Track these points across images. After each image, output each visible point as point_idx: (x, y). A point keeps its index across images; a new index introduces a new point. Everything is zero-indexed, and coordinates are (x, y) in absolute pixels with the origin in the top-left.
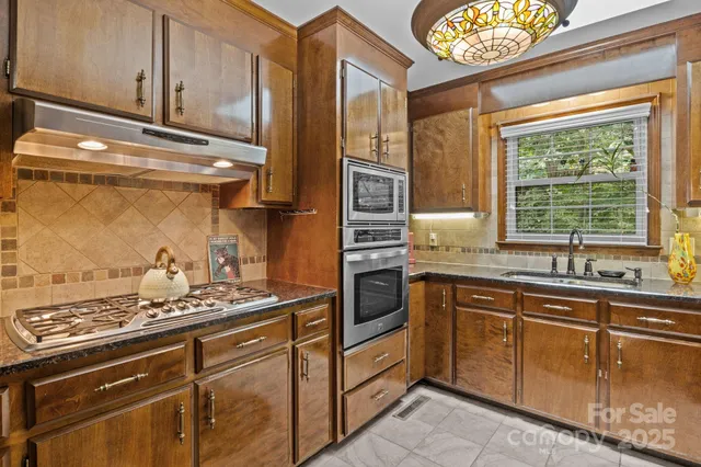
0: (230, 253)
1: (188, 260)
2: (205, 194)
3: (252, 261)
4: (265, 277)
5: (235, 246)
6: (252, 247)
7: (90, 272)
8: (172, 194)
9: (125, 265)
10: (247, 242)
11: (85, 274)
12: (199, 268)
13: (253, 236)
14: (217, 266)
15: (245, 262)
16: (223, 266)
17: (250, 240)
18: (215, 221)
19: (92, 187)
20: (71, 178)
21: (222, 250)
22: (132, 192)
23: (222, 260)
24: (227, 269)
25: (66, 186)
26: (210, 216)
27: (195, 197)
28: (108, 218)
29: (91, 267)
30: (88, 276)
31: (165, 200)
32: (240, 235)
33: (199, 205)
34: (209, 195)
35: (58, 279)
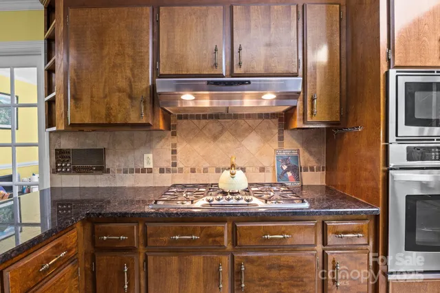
0: (293, 163)
1: (261, 165)
2: (274, 120)
3: (312, 169)
4: (324, 184)
5: (297, 158)
6: (311, 159)
7: (207, 168)
8: (250, 122)
9: (223, 166)
10: (307, 155)
11: (204, 169)
12: (268, 171)
13: (313, 150)
14: (282, 171)
15: (306, 170)
16: (286, 171)
17: (311, 153)
18: (281, 139)
19: (207, 121)
20: (198, 117)
21: (285, 160)
22: (228, 122)
23: (285, 167)
24: (289, 174)
25: (195, 121)
26: (277, 135)
27: (266, 123)
28: (215, 138)
29: (207, 165)
30: (206, 171)
31: (246, 125)
32: (301, 149)
33: (269, 128)
34: (276, 121)
35: (193, 171)
